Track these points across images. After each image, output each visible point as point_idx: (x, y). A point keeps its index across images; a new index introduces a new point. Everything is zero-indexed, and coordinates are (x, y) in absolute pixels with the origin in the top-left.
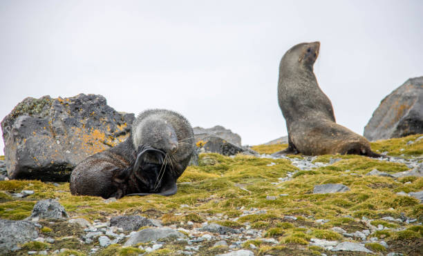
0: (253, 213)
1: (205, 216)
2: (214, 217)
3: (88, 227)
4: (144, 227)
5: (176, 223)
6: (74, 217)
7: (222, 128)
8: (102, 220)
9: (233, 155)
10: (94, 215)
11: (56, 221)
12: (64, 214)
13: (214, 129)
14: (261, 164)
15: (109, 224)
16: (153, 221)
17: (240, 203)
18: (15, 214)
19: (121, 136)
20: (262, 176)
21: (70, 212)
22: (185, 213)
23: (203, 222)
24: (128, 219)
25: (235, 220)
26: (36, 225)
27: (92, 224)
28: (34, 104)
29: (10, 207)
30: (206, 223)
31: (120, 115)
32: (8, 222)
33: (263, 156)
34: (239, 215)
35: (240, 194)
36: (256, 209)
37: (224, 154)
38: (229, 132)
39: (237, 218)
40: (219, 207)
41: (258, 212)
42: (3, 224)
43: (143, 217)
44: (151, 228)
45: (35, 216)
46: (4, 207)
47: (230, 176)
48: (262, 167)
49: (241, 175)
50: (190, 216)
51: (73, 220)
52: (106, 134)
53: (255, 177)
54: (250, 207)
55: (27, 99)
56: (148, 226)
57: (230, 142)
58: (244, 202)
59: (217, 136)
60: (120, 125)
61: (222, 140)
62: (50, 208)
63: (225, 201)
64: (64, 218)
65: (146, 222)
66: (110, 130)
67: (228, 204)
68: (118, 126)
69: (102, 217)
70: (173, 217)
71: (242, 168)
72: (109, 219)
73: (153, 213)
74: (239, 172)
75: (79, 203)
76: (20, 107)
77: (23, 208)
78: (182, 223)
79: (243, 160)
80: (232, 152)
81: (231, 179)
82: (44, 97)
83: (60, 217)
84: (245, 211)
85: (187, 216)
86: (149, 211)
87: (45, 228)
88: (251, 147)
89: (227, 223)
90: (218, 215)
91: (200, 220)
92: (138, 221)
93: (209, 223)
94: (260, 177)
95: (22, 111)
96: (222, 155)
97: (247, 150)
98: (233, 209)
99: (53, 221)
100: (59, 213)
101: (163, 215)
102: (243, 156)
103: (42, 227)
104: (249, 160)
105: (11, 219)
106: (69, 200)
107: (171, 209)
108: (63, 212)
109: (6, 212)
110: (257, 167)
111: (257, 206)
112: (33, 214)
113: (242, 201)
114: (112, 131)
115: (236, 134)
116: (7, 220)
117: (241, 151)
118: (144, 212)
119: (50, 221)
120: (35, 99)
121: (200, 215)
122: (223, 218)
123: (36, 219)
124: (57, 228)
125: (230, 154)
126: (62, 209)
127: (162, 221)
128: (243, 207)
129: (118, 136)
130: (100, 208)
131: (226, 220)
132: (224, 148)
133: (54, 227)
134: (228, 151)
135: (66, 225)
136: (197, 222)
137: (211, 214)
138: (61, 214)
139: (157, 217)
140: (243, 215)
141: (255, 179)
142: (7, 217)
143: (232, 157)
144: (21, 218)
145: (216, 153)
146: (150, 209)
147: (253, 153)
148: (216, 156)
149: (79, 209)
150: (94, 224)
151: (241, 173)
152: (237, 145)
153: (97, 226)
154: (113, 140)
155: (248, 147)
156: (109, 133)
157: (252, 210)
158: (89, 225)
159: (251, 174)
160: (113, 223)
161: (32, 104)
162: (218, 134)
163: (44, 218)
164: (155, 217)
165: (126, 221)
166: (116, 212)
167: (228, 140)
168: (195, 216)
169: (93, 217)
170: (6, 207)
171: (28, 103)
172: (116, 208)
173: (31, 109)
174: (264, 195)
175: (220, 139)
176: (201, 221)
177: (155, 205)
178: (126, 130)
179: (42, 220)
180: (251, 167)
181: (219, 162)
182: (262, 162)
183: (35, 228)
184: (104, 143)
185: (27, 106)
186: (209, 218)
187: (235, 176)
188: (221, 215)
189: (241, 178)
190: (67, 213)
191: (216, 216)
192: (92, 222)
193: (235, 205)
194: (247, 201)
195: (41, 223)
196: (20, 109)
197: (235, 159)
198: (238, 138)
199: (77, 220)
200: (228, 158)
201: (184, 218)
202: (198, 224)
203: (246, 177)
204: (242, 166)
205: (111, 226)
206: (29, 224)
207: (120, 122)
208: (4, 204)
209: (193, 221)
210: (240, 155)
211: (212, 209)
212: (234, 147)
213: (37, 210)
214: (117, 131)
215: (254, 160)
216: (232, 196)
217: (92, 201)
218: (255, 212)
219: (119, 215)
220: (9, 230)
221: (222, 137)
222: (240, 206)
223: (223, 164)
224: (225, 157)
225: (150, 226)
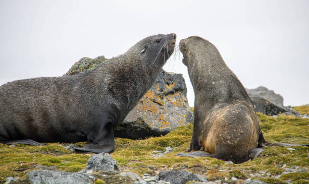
0: (294, 171)
1: (248, 172)
2: (257, 174)
3: (138, 180)
4: (190, 181)
5: (221, 178)
6: (125, 170)
7: (266, 89)
8: (151, 174)
9: (276, 115)
10: (143, 169)
11: (109, 174)
12: (116, 168)
13: (258, 90)
14: (302, 124)
15: (158, 178)
16: (199, 176)
17: (282, 162)
18: (71, 167)
19: (169, 95)
20: (304, 136)
21: (122, 166)
22: (229, 169)
23: (247, 178)
24: (175, 174)
25: (278, 177)
26: (90, 177)
27: (142, 177)
28: (90, 63)
29: (67, 160)
30: (249, 180)
31: (169, 75)
32: (65, 174)
33: (305, 117)
34: (281, 172)
35: (282, 152)
36: (298, 167)
37: (267, 114)
38: (272, 93)
39: (279, 176)
40: (262, 165)
41: (300, 170)
42: (60, 175)
43: (190, 172)
44: (197, 182)
45: (89, 169)
46: (61, 159)
47: (273, 135)
48: (303, 127)
49: (284, 134)
50: (234, 172)
51: (125, 173)
52: (155, 93)
53: (296, 137)
54: (292, 165)
55: (83, 59)
56: (194, 181)
57: (273, 103)
58: (286, 161)
59: (261, 96)
60: (168, 84)
61: (265, 100)
62: (103, 161)
63: (267, 159)
64: (116, 171)
65: (192, 177)
66: (159, 89)
67: (270, 162)
68: (167, 86)
69: (151, 171)
70: (218, 173)
71: (284, 128)
72: (158, 173)
73: (199, 168)
74: (281, 131)
75: (130, 157)
76: (77, 66)
77: (79, 161)
78: (226, 179)
79: (285, 120)
80: (275, 112)
81: (273, 137)
82: (99, 58)
83: (113, 170)
84: (287, 169)
85: (231, 172)
86: (195, 166)
87: (99, 180)
88: (293, 108)
89: (270, 180)
90: (260, 172)
91: (243, 176)
92: (185, 176)
93: (252, 180)
94: (301, 136)
95: (78, 70)
96: (265, 115)
97: (289, 110)
98: (275, 167)
99: (106, 173)
100: (111, 166)
101: (208, 171)
102: (285, 116)
103: (96, 179)
104: (291, 120)
105: (67, 171)
106: (121, 155)
107: (216, 166)
108: (115, 166)
109: (62, 165)
110: (298, 128)
111: (298, 165)
112: (88, 167)
113: (284, 159)
114: (161, 90)
115: (279, 95)
116: (64, 172)
117: (283, 111)
118: (190, 168)
119: (103, 173)
120: (90, 59)
121: (243, 172)
122: (265, 175)
123: (90, 172)
124: (109, 181)
125: (273, 114)
126: (114, 163)
127: (208, 177)
128: (285, 165)
129: (167, 94)
130: (149, 163)
131: (268, 177)
132: (267, 108)
133: (106, 180)
134: (271, 111)
135: (117, 178)
136: (241, 178)
137: (254, 171)
138: (113, 167)
139: (203, 172)
140: (285, 173)
141: (297, 139)
142: (63, 169)
143: (275, 117)
144: (77, 170)
145: (259, 113)
146: (196, 164)
147: (295, 114)
148: (259, 115)
149: (130, 163)
150: (144, 177)
151: (283, 133)
152: (279, 105)
153: (146, 180)
154: (162, 98)
155: (290, 107)
156: (158, 92)
157: (294, 168)
158: (139, 178)
159: (293, 134)
160: (161, 177)
161: (88, 64)
162: (261, 94)
163: (97, 171)
164: (201, 172)
165: (174, 176)
166: (164, 167)
167: (272, 100)
168: (239, 173)
169: (143, 171)
170: (63, 159)
171: (84, 63)
172: (164, 163)
173: (87, 68)
174: (305, 154)
175: (263, 99)
176: (244, 178)
177: (201, 161)
178: (174, 89)
179: (96, 173)
180: (293, 127)
181: (262, 121)
182: (304, 122)
183: (90, 180)
184: (154, 102)
185: (83, 65)
186: (252, 175)
187: (278, 135)
188: (263, 172)
189: (283, 137)
190: (119, 166)
191: (259, 173)
192: (142, 175)
193: (277, 163)
194: (289, 160)
195: (95, 176)
196: (77, 68)
197: (278, 119)
198: (281, 99)
199: (127, 174)
200: (271, 117)
201: (228, 174)
202: (242, 180)
203: (288, 137)
204: (284, 126)
205: (159, 179)
206: (83, 176)
207: (169, 82)
208: (61, 157)
209: (237, 177)
210: (282, 115)
211: (255, 166)
212: (276, 107)
213: (92, 164)
214: (166, 91)
215: (296, 120)
216: (274, 154)
217: (141, 156)
218: (296, 170)
219: (168, 170)
220: (66, 181)
221: (265, 97)
222: (282, 164)
223: (266, 123)
224: (268, 117)
225: (196, 180)
